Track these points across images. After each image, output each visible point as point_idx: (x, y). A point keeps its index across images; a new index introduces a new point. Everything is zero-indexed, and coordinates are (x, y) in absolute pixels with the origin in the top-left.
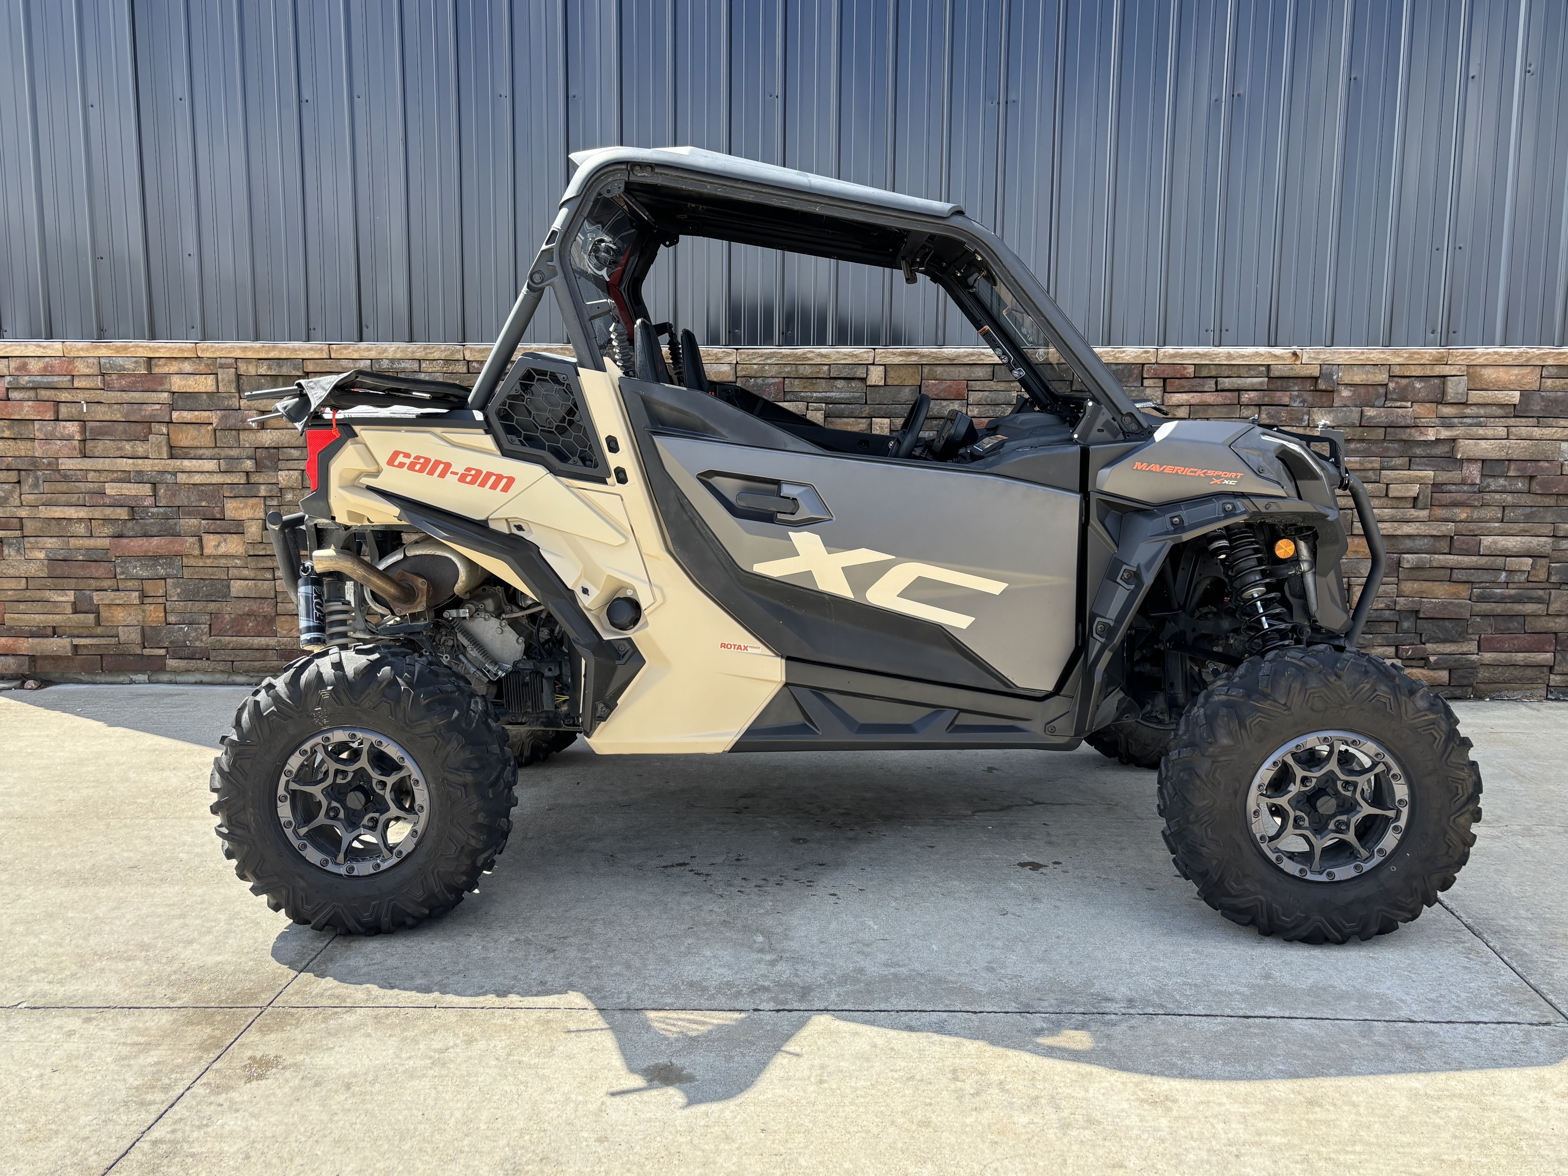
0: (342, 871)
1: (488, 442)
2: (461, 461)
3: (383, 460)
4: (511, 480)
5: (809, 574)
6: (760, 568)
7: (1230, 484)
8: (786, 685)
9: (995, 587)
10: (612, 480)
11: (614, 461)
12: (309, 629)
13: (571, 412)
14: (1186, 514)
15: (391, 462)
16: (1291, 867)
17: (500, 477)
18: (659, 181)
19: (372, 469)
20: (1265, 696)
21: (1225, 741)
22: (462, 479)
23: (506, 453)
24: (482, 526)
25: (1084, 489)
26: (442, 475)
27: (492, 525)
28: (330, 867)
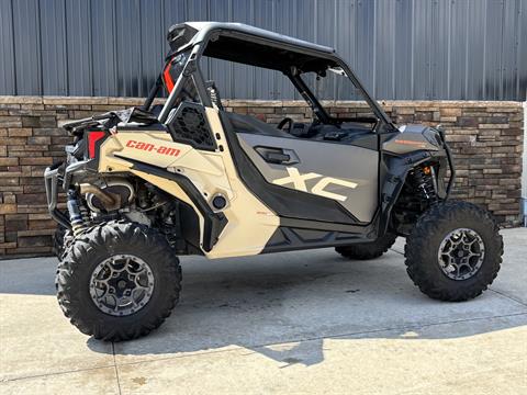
0: (118, 314)
1: (169, 136)
2: (158, 144)
3: (124, 145)
4: (179, 151)
5: (293, 183)
6: (275, 182)
7: (423, 146)
8: (280, 227)
9: (353, 185)
10: (218, 150)
11: (219, 143)
12: (76, 218)
13: (202, 124)
14: (413, 158)
15: (128, 145)
16: (452, 276)
17: (174, 150)
18: (231, 36)
19: (118, 148)
20: (443, 218)
21: (432, 234)
22: (159, 151)
23: (175, 140)
24: (165, 170)
25: (379, 150)
26: (150, 150)
27: (169, 170)
28: (113, 313)
